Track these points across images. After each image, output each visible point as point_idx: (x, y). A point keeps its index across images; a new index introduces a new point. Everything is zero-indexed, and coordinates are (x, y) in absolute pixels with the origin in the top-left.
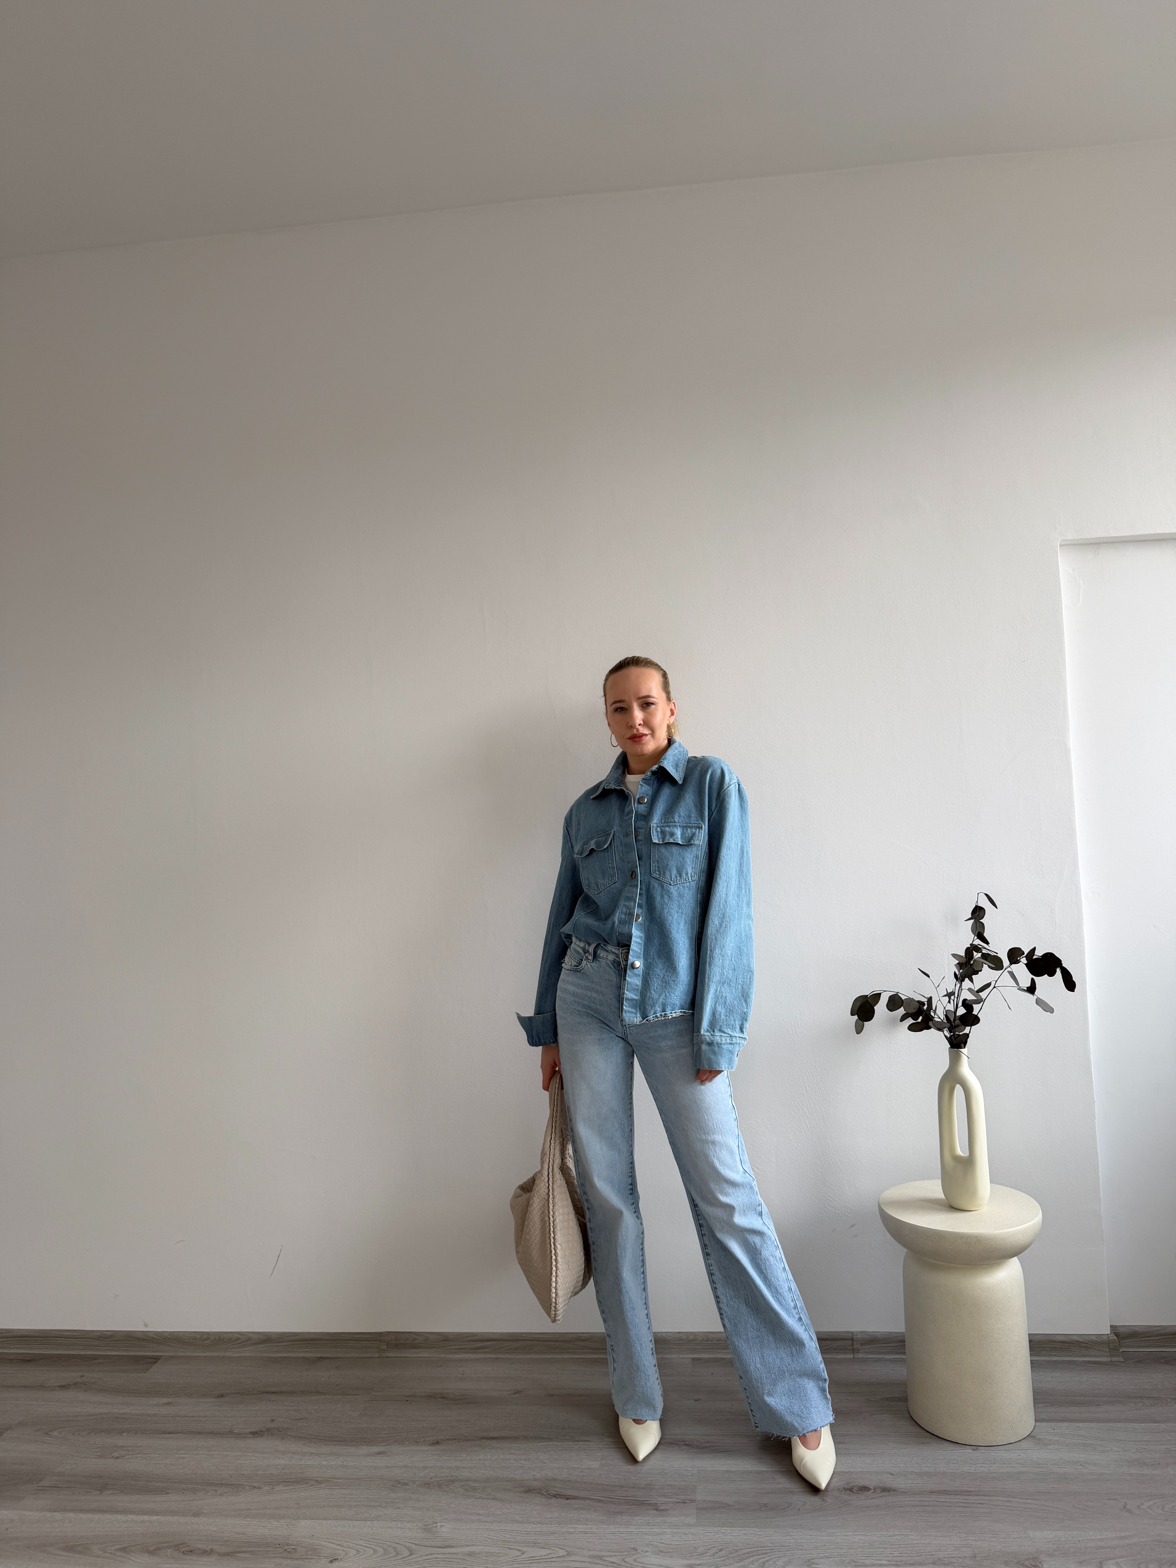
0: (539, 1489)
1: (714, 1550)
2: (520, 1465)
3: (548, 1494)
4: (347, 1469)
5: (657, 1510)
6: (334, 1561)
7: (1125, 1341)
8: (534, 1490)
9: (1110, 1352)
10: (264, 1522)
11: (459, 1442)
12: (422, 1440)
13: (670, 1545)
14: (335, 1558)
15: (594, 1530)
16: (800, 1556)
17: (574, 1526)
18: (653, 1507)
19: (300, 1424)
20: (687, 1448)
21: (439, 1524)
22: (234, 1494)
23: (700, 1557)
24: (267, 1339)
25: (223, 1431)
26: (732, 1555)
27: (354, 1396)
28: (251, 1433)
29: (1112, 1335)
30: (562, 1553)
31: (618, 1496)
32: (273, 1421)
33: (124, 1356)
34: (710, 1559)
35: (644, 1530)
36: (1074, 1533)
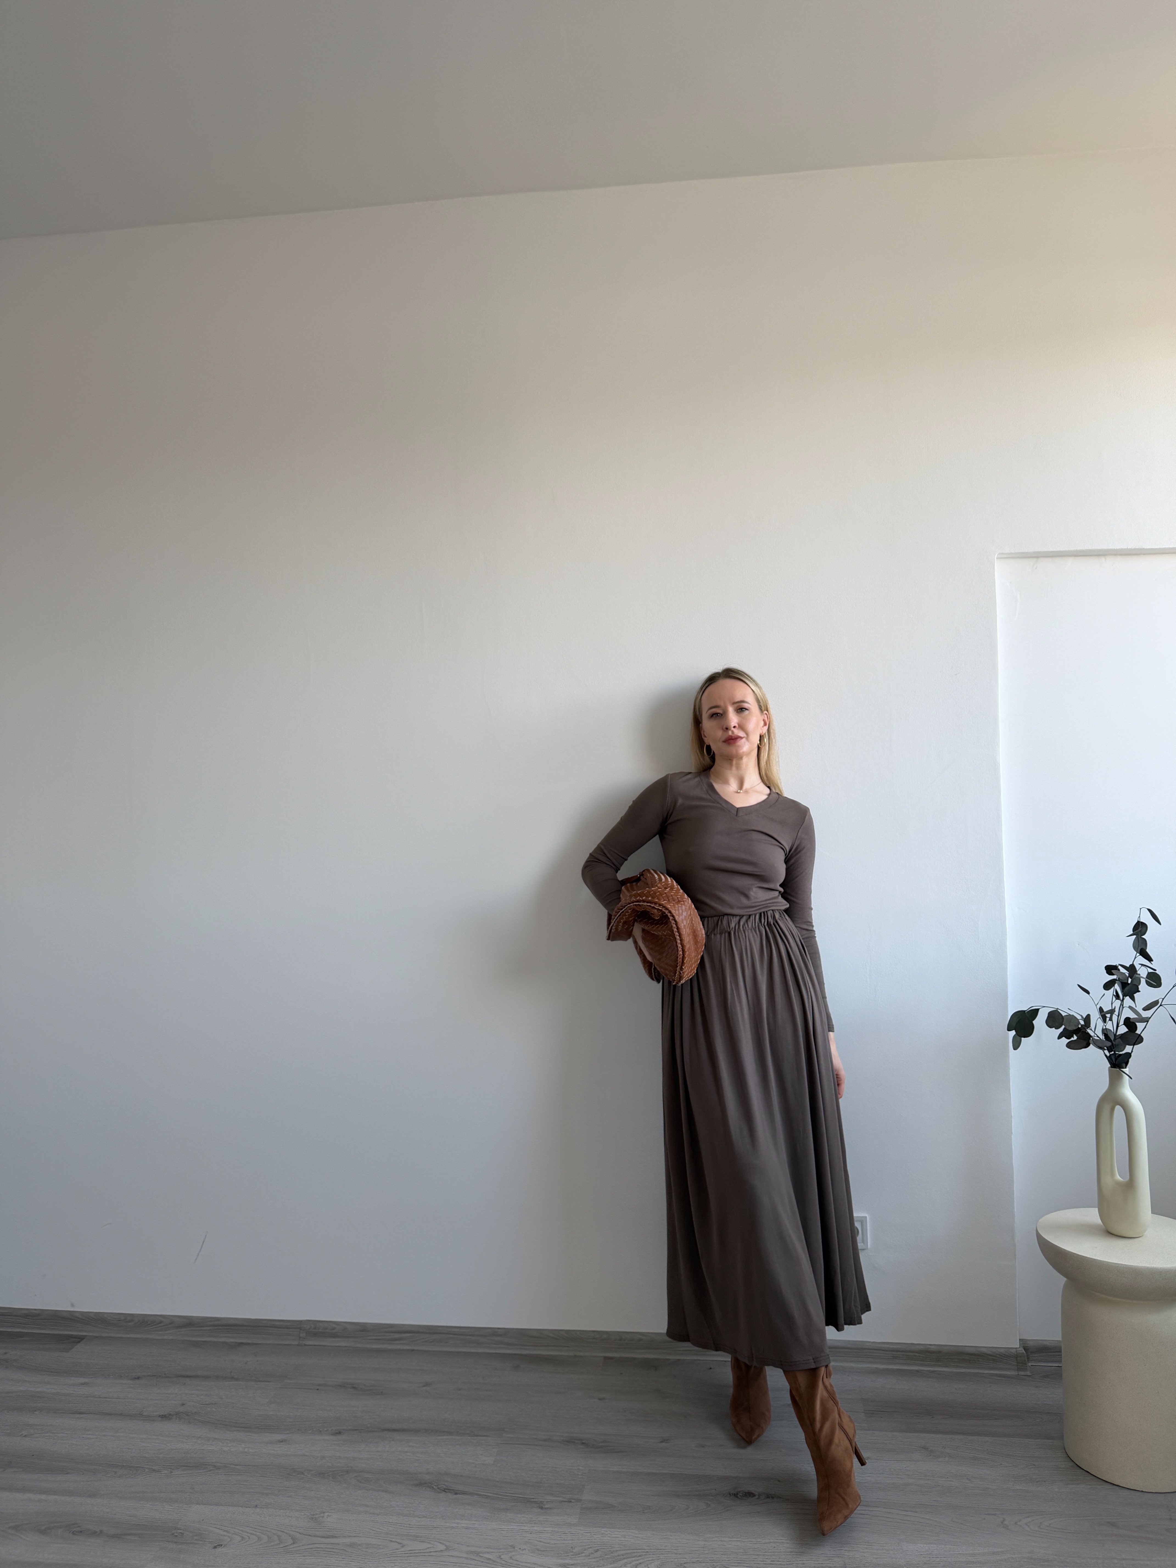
0: (430, 1483)
1: (591, 1550)
2: (417, 1458)
3: (438, 1488)
4: (247, 1455)
5: (542, 1508)
6: (218, 1547)
7: (1034, 1355)
8: (425, 1483)
9: (1017, 1366)
10: (157, 1505)
11: (361, 1432)
12: (325, 1429)
13: (548, 1543)
14: (219, 1544)
15: (476, 1526)
16: (672, 1560)
17: (459, 1521)
18: (538, 1505)
19: (209, 1409)
20: (581, 1446)
21: (326, 1514)
22: (132, 1476)
23: (575, 1557)
24: (189, 1323)
25: (134, 1413)
26: (606, 1556)
27: (267, 1383)
28: (160, 1416)
29: (1020, 1349)
30: (442, 1547)
31: (506, 1493)
32: (183, 1405)
33: (49, 1334)
34: (584, 1559)
35: (526, 1528)
36: (947, 1546)
